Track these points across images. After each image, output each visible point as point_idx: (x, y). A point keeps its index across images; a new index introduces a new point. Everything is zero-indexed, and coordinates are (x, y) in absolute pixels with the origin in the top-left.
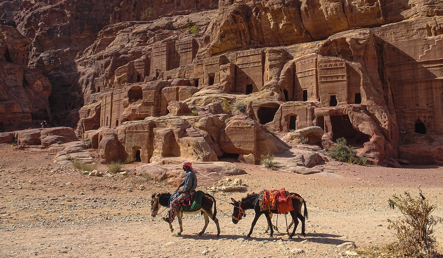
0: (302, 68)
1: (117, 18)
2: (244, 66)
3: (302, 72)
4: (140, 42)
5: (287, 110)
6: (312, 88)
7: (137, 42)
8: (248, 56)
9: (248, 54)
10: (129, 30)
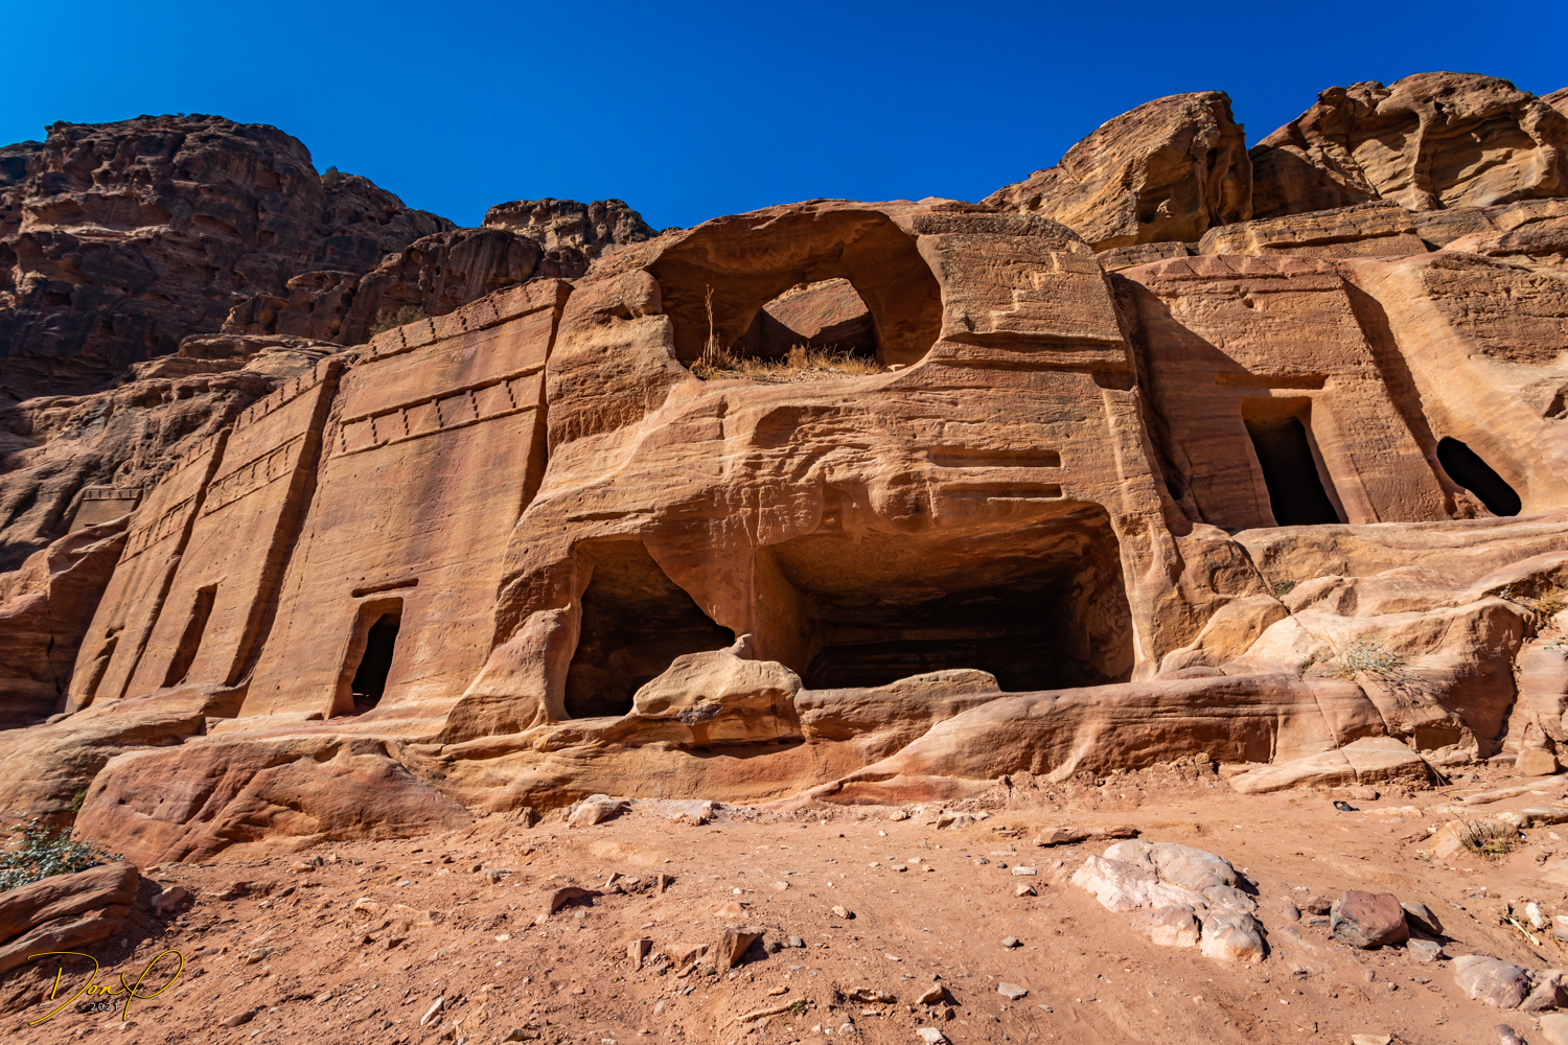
1: (258, 322)
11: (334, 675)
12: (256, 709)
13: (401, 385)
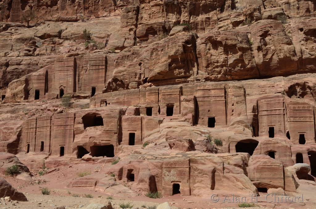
0: (267, 106)
2: (206, 99)
3: (268, 110)
4: (30, 51)
5: (267, 147)
6: (280, 126)
7: (25, 50)
8: (209, 90)
9: (210, 88)
10: (8, 34)
11: (60, 153)
12: (52, 155)
13: (59, 123)
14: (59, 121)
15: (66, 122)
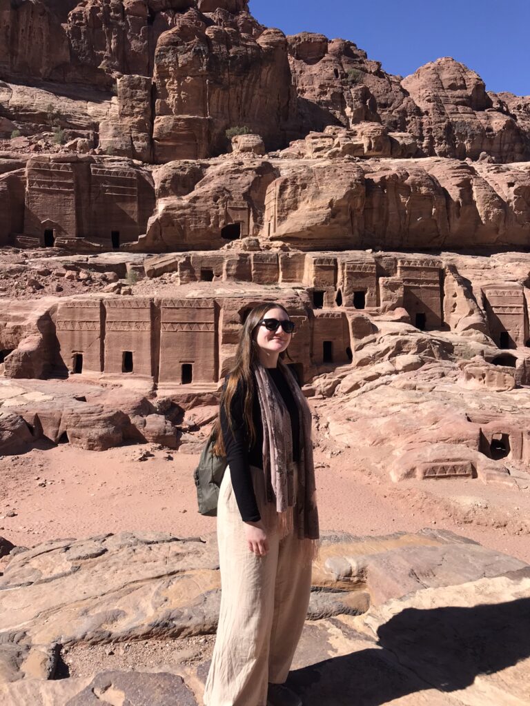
0: (499, 301)
3: (499, 307)
6: (517, 331)
11: (180, 377)
12: (163, 381)
13: (177, 317)
14: (174, 314)
15: (194, 317)
